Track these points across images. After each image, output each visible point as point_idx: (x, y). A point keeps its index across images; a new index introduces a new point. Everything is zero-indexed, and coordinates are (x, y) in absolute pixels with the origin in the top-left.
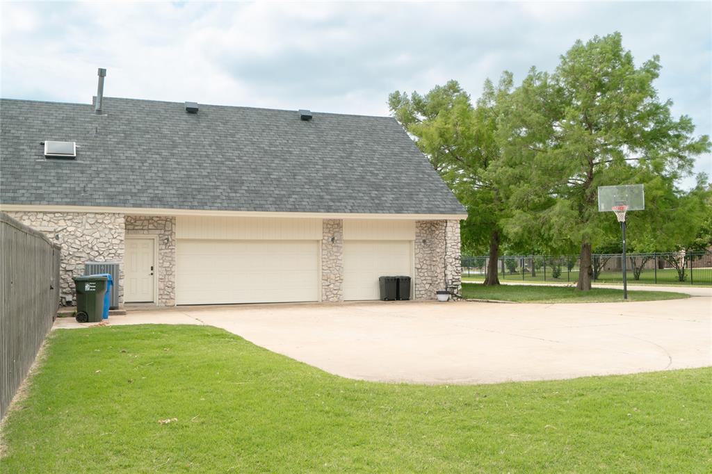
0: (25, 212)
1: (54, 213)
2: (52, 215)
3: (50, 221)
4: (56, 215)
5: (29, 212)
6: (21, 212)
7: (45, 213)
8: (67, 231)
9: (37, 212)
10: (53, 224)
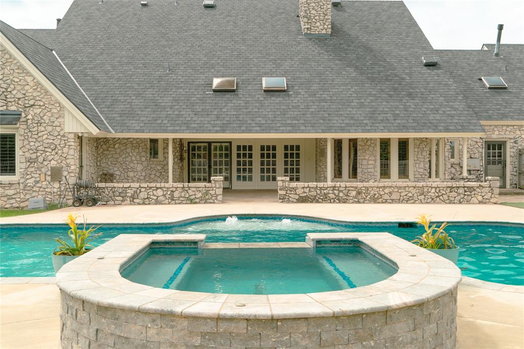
0: (495, 125)
1: (513, 126)
2: (512, 127)
3: (511, 131)
4: (515, 127)
5: (498, 126)
6: (493, 125)
7: (508, 126)
8: (522, 138)
9: (503, 126)
10: (513, 134)
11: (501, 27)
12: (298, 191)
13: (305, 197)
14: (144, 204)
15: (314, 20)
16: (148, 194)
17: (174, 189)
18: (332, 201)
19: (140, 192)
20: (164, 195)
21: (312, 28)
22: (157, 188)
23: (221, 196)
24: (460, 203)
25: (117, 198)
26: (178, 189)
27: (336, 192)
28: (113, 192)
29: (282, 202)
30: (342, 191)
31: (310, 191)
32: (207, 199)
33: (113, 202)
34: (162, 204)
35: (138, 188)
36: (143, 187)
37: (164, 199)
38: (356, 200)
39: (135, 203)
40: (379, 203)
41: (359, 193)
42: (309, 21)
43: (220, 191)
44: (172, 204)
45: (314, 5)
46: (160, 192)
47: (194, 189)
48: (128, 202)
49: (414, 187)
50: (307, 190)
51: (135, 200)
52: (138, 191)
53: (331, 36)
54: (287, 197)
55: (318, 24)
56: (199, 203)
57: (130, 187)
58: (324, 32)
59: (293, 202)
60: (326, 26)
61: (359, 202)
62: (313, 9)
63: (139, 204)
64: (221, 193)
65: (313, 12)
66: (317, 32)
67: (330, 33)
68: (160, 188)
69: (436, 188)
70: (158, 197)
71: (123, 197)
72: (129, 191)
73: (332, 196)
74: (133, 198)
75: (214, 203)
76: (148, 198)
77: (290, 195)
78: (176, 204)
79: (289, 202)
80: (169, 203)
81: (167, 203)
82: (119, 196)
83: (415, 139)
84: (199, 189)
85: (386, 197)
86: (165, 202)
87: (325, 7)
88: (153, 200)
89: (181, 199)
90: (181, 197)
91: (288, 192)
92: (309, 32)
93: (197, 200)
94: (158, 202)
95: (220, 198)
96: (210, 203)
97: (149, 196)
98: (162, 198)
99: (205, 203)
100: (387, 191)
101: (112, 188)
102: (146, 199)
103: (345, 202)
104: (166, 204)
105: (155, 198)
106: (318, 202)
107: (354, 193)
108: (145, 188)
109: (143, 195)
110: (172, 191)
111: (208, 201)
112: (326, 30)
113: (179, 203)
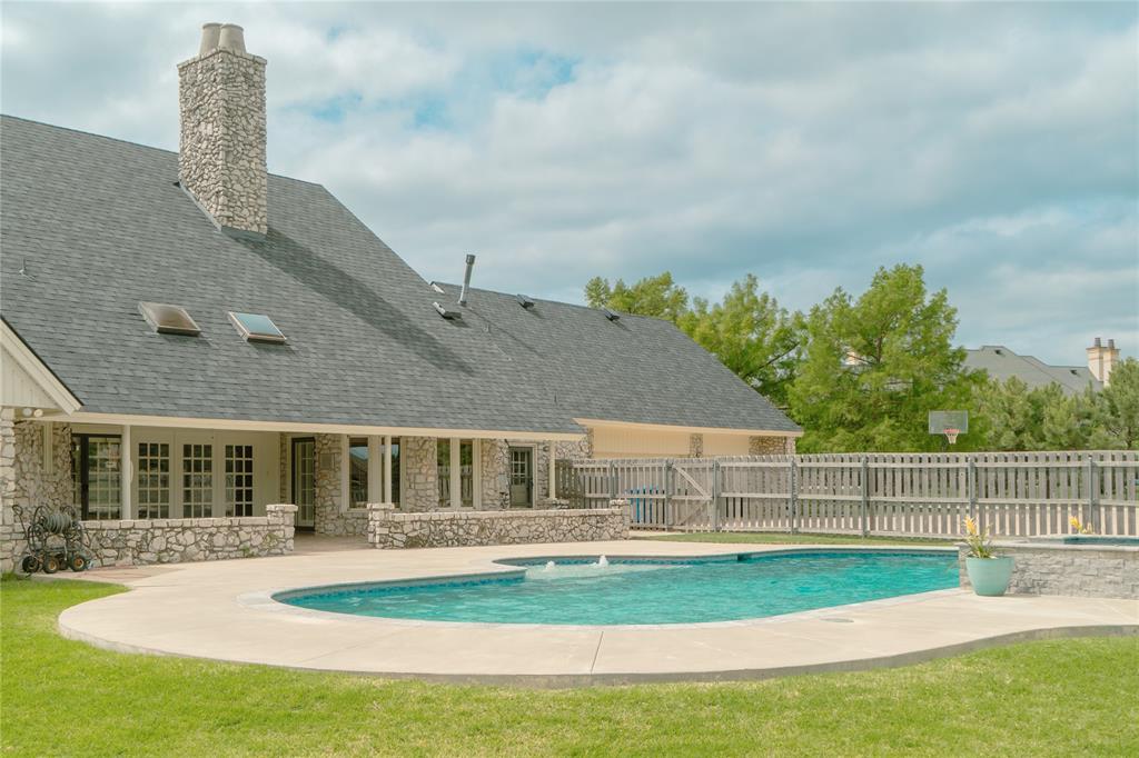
11: (471, 260)
12: (407, 528)
13: (415, 537)
14: (160, 561)
15: (239, 204)
16: (168, 542)
17: (214, 530)
18: (450, 542)
19: (153, 537)
20: (196, 543)
21: (236, 218)
22: (185, 529)
23: (292, 541)
24: (593, 539)
25: (105, 552)
26: (222, 530)
27: (455, 527)
28: (98, 539)
29: (383, 548)
30: (461, 527)
31: (421, 528)
32: (270, 548)
33: (99, 561)
34: (194, 561)
35: (147, 530)
36: (159, 528)
37: (197, 551)
38: (479, 540)
39: (141, 560)
40: (505, 543)
41: (482, 529)
42: (231, 204)
43: (290, 531)
44: (212, 560)
45: (238, 173)
46: (189, 537)
47: (249, 529)
48: (130, 559)
49: (545, 517)
50: (417, 526)
51: (142, 556)
52: (149, 535)
53: (267, 238)
54: (390, 539)
55: (245, 212)
56: (258, 556)
57: (133, 528)
58: (255, 229)
59: (398, 547)
60: (258, 219)
61: (481, 544)
62: (238, 181)
63: (150, 563)
64: (292, 535)
65: (238, 187)
66: (244, 228)
67: (265, 233)
68: (190, 528)
69: (568, 518)
70: (186, 546)
71: (118, 549)
72: (131, 536)
73: (449, 534)
74: (139, 549)
75: (282, 554)
76: (166, 550)
77: (395, 536)
78: (218, 559)
79: (393, 547)
80: (206, 559)
81: (203, 557)
82: (113, 548)
83: (483, 441)
84: (258, 529)
85: (514, 534)
86: (198, 556)
87: (257, 181)
88: (177, 554)
89: (227, 549)
90: (227, 545)
91: (393, 529)
92: (230, 224)
93: (255, 551)
94: (186, 558)
95: (291, 543)
96: (276, 555)
97: (169, 546)
98: (193, 549)
99: (267, 556)
100: (515, 524)
101: (97, 530)
102: (163, 551)
103: (465, 545)
104: (199, 560)
105: (181, 548)
106: (432, 546)
107: (477, 528)
108: (162, 528)
109: (158, 544)
110: (211, 535)
111: (273, 551)
112: (258, 225)
113: (224, 558)
